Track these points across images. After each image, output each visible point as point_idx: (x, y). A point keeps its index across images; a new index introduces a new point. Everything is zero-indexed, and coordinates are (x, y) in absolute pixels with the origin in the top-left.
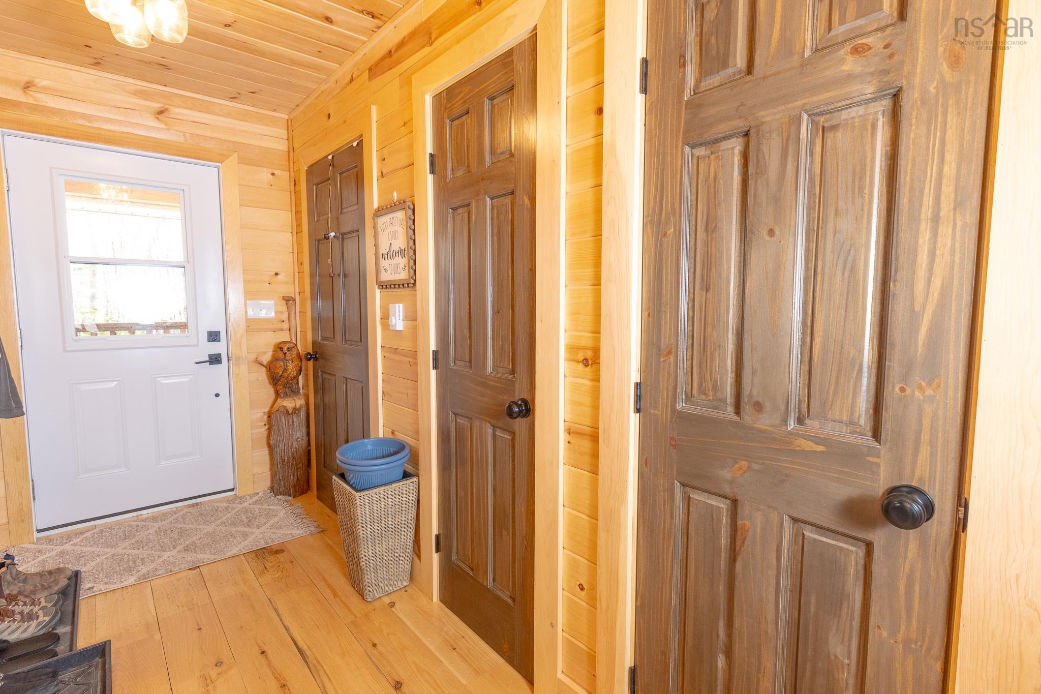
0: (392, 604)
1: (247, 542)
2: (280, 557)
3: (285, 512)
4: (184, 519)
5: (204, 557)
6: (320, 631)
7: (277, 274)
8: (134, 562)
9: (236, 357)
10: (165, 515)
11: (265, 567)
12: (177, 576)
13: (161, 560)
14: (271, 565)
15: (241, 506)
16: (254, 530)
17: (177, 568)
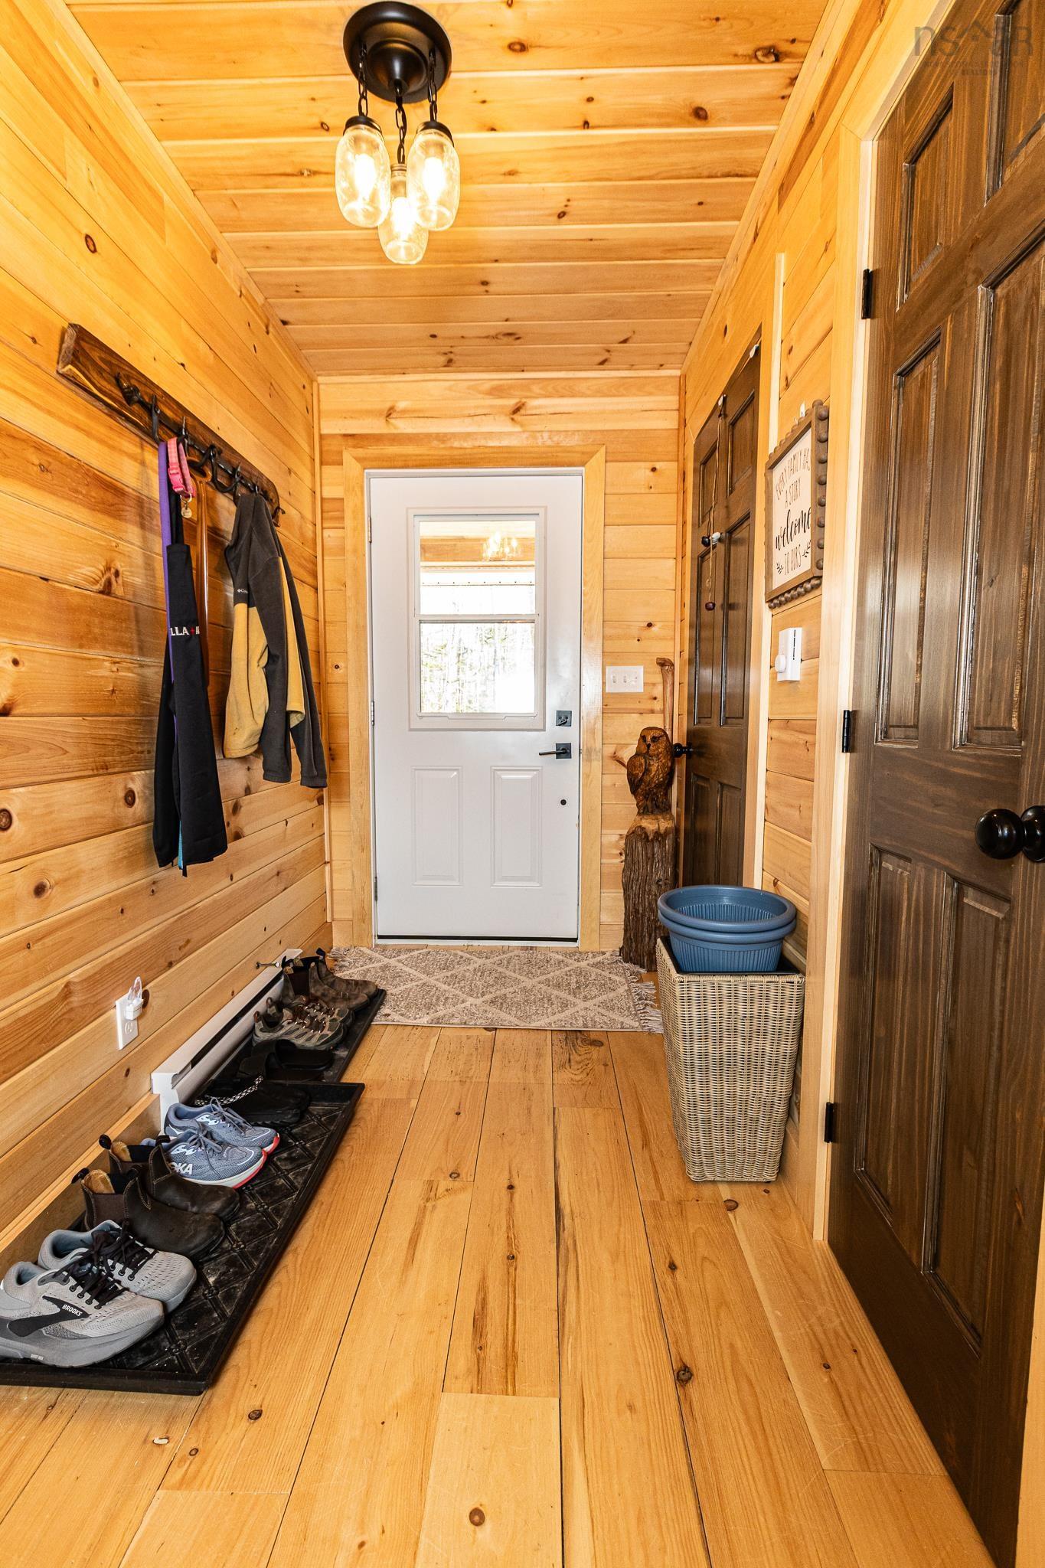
0: (733, 1204)
1: (561, 1016)
2: (595, 1052)
3: (627, 988)
4: (509, 963)
5: (508, 1018)
6: (599, 1192)
7: (650, 625)
8: (438, 999)
9: (587, 749)
10: (493, 951)
11: (570, 1060)
12: (470, 1033)
13: (463, 1005)
14: (578, 1058)
15: (577, 964)
16: (578, 1001)
17: (473, 1023)
